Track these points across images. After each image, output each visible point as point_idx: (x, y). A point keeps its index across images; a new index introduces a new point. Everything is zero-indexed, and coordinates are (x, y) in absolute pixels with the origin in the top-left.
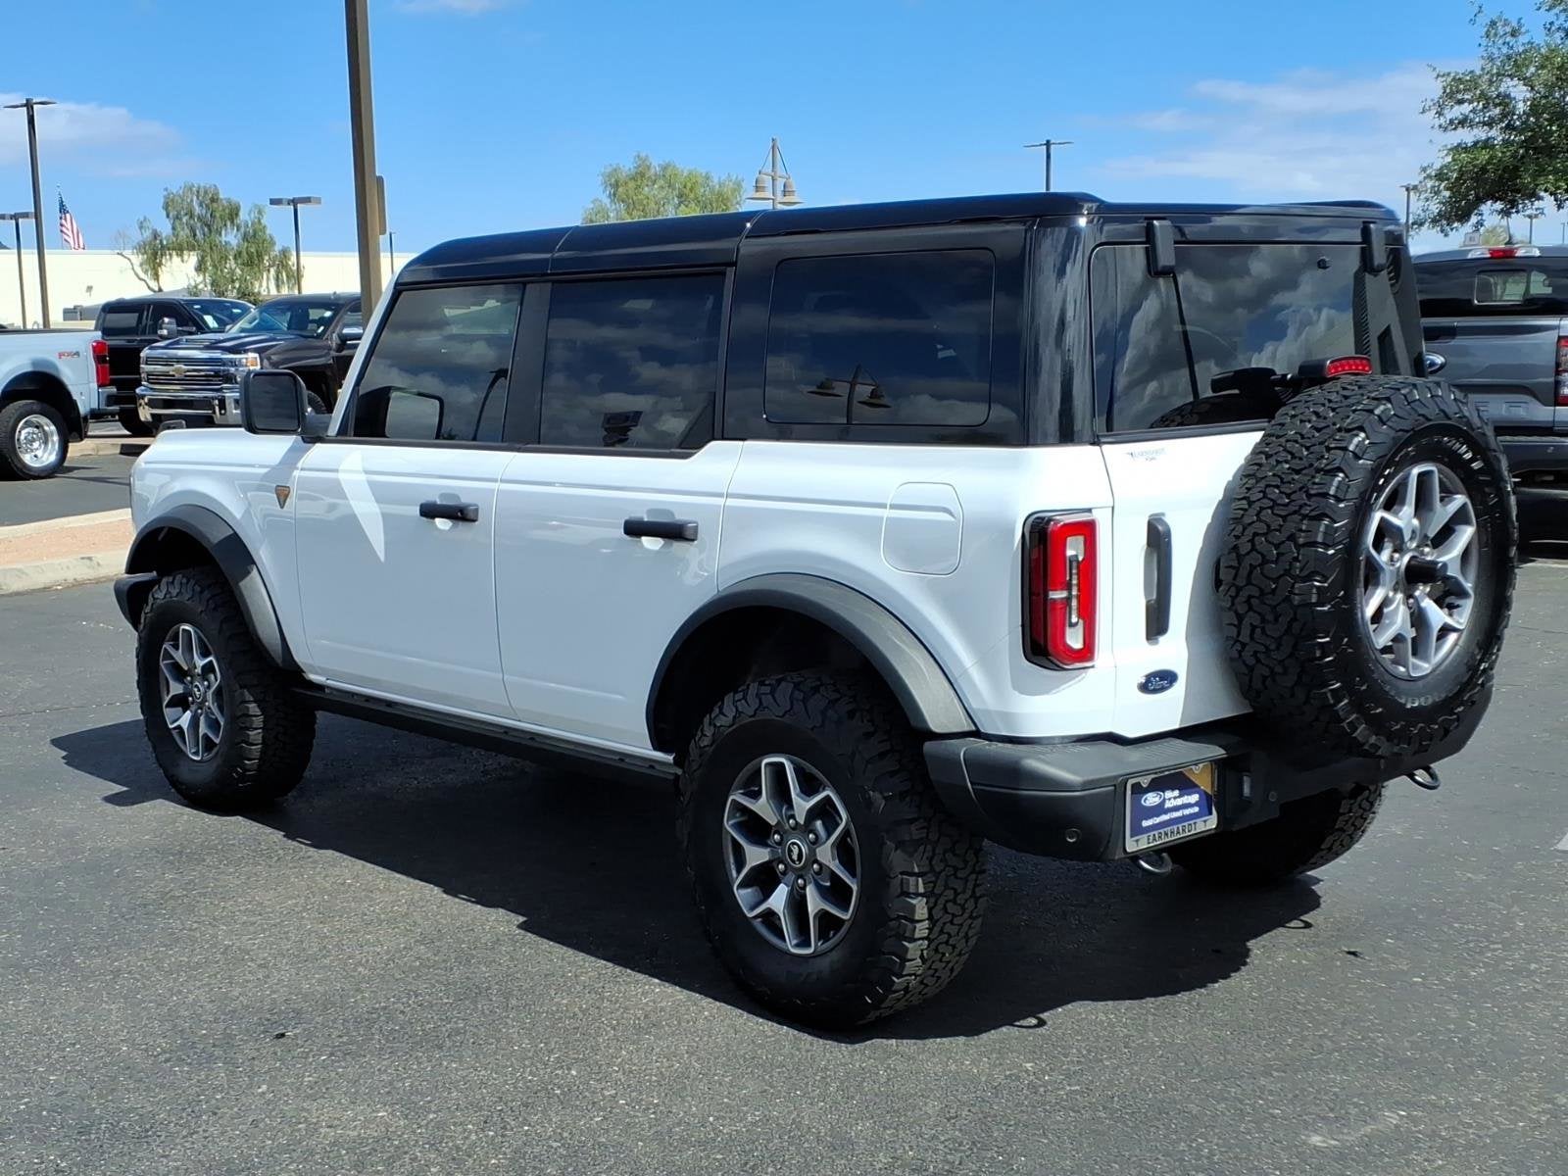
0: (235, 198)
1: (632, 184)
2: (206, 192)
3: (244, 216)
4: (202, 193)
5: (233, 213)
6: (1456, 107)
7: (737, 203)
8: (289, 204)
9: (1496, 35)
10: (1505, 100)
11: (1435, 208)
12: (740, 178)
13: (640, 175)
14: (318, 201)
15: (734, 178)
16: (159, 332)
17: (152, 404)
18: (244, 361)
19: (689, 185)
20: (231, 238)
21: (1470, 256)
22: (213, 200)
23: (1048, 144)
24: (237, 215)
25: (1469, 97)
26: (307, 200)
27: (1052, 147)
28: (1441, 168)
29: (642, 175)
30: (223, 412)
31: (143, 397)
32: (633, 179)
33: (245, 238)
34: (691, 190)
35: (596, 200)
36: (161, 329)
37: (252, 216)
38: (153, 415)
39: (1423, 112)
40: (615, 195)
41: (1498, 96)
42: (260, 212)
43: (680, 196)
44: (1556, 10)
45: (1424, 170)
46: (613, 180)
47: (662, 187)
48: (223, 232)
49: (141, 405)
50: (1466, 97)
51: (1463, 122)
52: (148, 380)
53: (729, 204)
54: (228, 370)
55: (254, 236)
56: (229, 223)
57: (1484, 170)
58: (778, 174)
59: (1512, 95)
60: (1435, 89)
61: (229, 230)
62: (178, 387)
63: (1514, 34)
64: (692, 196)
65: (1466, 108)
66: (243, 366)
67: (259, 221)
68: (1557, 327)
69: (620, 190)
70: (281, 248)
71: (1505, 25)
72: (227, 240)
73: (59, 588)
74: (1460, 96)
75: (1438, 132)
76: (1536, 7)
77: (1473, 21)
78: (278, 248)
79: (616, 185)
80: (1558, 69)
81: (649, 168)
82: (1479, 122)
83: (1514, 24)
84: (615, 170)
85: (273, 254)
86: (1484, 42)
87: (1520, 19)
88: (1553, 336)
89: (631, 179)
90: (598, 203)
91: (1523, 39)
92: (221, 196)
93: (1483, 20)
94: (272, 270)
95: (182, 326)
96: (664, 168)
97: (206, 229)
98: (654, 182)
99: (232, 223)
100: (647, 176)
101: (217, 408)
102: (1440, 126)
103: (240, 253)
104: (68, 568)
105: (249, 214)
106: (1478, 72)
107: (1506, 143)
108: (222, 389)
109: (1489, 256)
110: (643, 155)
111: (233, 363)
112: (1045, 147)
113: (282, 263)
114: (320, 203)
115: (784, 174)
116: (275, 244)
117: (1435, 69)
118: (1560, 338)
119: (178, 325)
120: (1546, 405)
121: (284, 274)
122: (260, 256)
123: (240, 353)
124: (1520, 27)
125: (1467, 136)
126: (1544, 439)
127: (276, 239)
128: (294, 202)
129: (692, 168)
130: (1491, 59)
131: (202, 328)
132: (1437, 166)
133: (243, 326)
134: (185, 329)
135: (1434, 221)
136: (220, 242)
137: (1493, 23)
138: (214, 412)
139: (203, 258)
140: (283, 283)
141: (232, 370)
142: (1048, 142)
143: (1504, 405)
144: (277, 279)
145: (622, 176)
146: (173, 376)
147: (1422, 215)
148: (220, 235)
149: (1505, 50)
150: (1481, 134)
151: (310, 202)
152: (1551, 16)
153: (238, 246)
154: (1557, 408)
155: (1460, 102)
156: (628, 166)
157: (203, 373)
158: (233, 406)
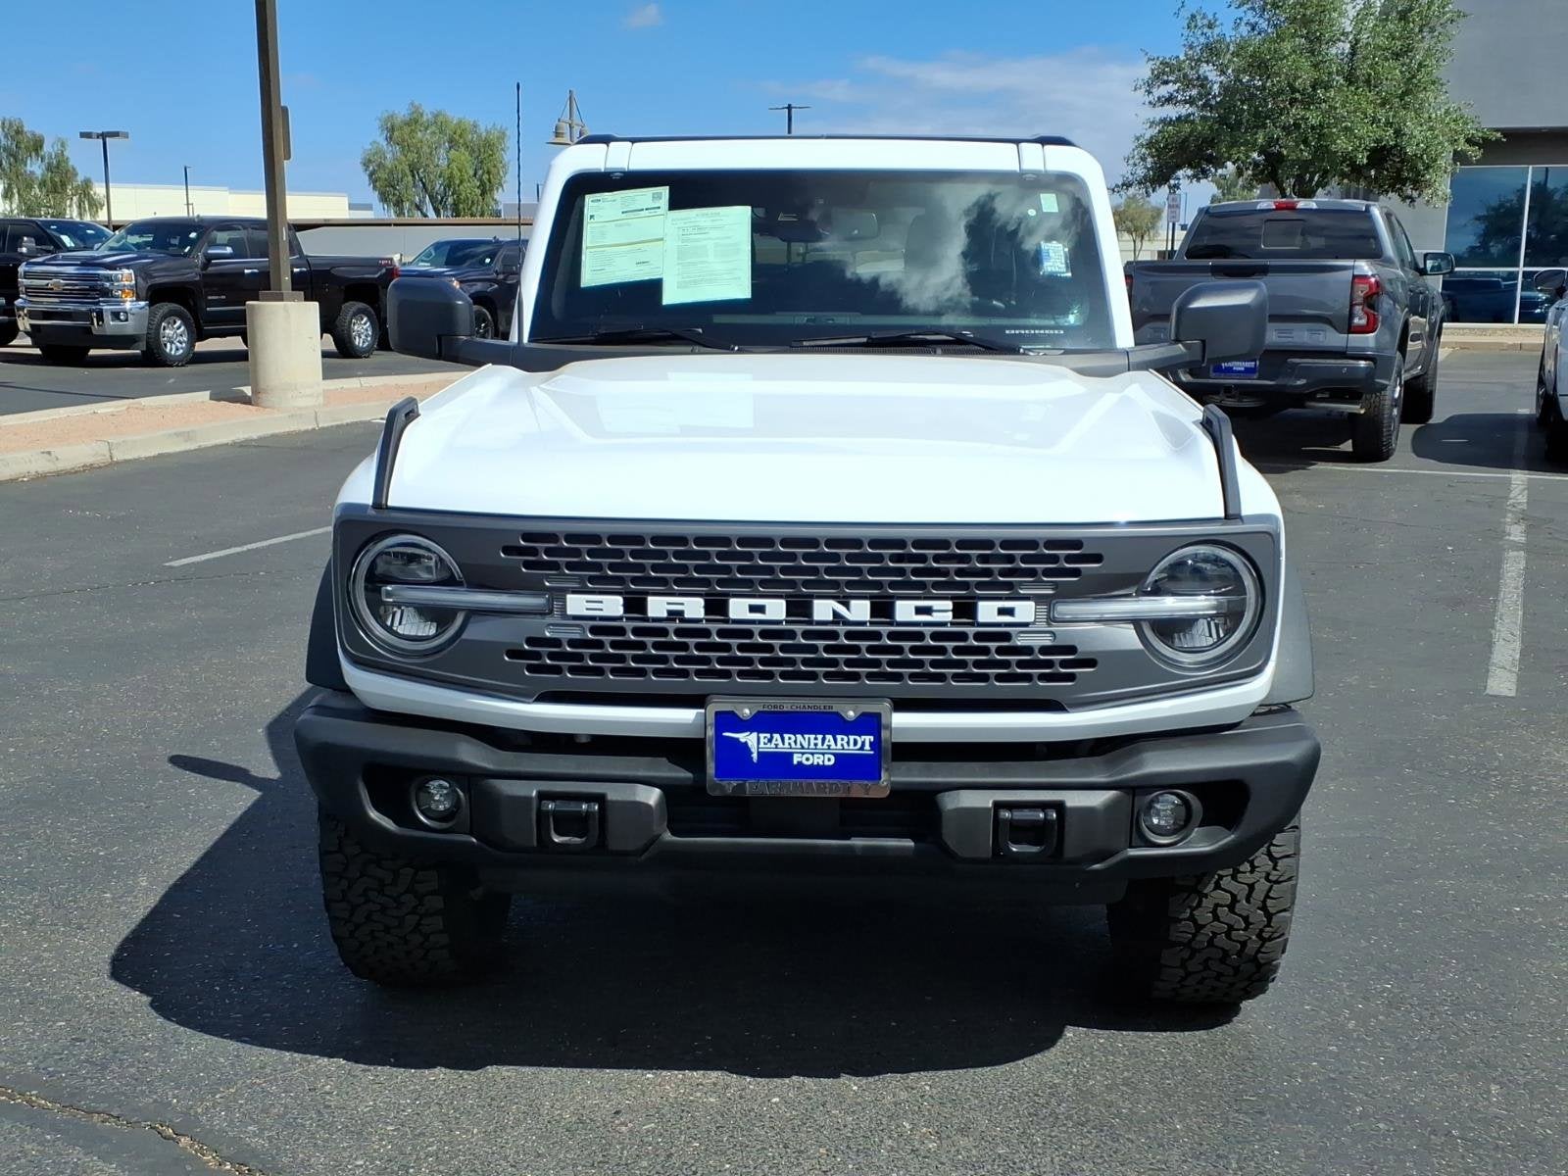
0: (38, 132)
1: (407, 130)
2: (10, 124)
3: (47, 148)
4: (7, 124)
5: (37, 145)
6: (1162, 87)
7: (502, 149)
8: (98, 137)
9: (1196, 26)
10: (1203, 82)
11: (1141, 172)
12: (504, 128)
13: (413, 122)
14: (126, 135)
15: (499, 127)
16: (19, 250)
17: (32, 315)
18: (120, 276)
19: (459, 132)
20: (35, 168)
21: (1258, 208)
22: (18, 132)
23: (789, 108)
24: (41, 147)
25: (1173, 79)
26: (115, 134)
27: (793, 110)
28: (1152, 137)
29: (416, 122)
30: (101, 323)
31: (23, 308)
32: (408, 124)
33: (49, 168)
34: (460, 136)
35: (375, 142)
36: (21, 247)
37: (56, 149)
38: (32, 326)
39: (1135, 89)
40: (391, 138)
41: (1198, 78)
42: (63, 145)
43: (451, 141)
44: (1245, 7)
45: (1138, 139)
46: (389, 124)
47: (434, 133)
48: (29, 162)
49: (20, 316)
50: (1170, 78)
51: (1170, 99)
52: (26, 293)
53: (495, 151)
54: (103, 285)
55: (58, 168)
56: (33, 154)
57: (1186, 140)
58: (575, 122)
59: (1210, 79)
60: (1145, 71)
61: (34, 159)
62: (57, 300)
63: (1210, 26)
64: (461, 141)
65: (1171, 88)
66: (118, 281)
67: (62, 152)
68: (1353, 267)
69: (396, 133)
70: (83, 178)
71: (1204, 18)
72: (32, 169)
73: (25, 479)
74: (1165, 78)
75: (1148, 108)
76: (1227, 5)
77: (1177, 14)
78: (80, 178)
79: (392, 129)
80: (1251, 56)
81: (422, 115)
82: (1181, 100)
83: (1210, 17)
84: (392, 116)
85: (75, 184)
86: (1186, 32)
87: (1215, 14)
88: (1348, 275)
89: (405, 124)
90: (375, 146)
91: (1217, 31)
92: (25, 129)
93: (1186, 14)
94: (75, 199)
95: (41, 244)
96: (436, 116)
97: (12, 159)
98: (426, 129)
99: (37, 154)
100: (420, 122)
101: (95, 320)
102: (1150, 103)
103: (45, 181)
104: (30, 461)
105: (53, 147)
106: (1182, 58)
107: (1204, 118)
108: (99, 302)
109: (1274, 207)
110: (416, 103)
111: (109, 279)
112: (787, 110)
113: (85, 190)
114: (128, 137)
115: (580, 123)
116: (76, 175)
117: (1147, 54)
118: (1354, 277)
119: (37, 244)
120: (1340, 333)
121: (86, 203)
122: (63, 185)
123: (115, 269)
124: (1216, 21)
125: (1172, 112)
126: (1339, 361)
127: (78, 170)
128: (104, 136)
129: (461, 116)
130: (1191, 47)
131: (59, 246)
132: (1147, 136)
133: (111, 245)
134: (44, 247)
135: (1140, 183)
136: (25, 172)
137: (1193, 17)
138: (93, 324)
139: (10, 185)
140: (85, 210)
141: (108, 284)
142: (789, 105)
143: (1306, 333)
144: (80, 207)
145: (398, 121)
146: (52, 289)
147: (1131, 178)
148: (26, 165)
149: (1202, 40)
150: (1184, 110)
151: (118, 136)
152: (1240, 13)
153: (43, 175)
154: (1350, 335)
155: (1166, 83)
156: (402, 112)
157: (77, 287)
158: (110, 317)
